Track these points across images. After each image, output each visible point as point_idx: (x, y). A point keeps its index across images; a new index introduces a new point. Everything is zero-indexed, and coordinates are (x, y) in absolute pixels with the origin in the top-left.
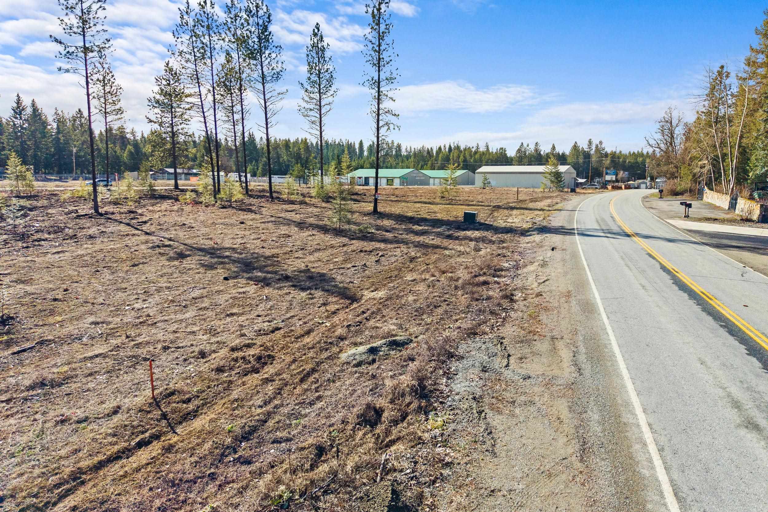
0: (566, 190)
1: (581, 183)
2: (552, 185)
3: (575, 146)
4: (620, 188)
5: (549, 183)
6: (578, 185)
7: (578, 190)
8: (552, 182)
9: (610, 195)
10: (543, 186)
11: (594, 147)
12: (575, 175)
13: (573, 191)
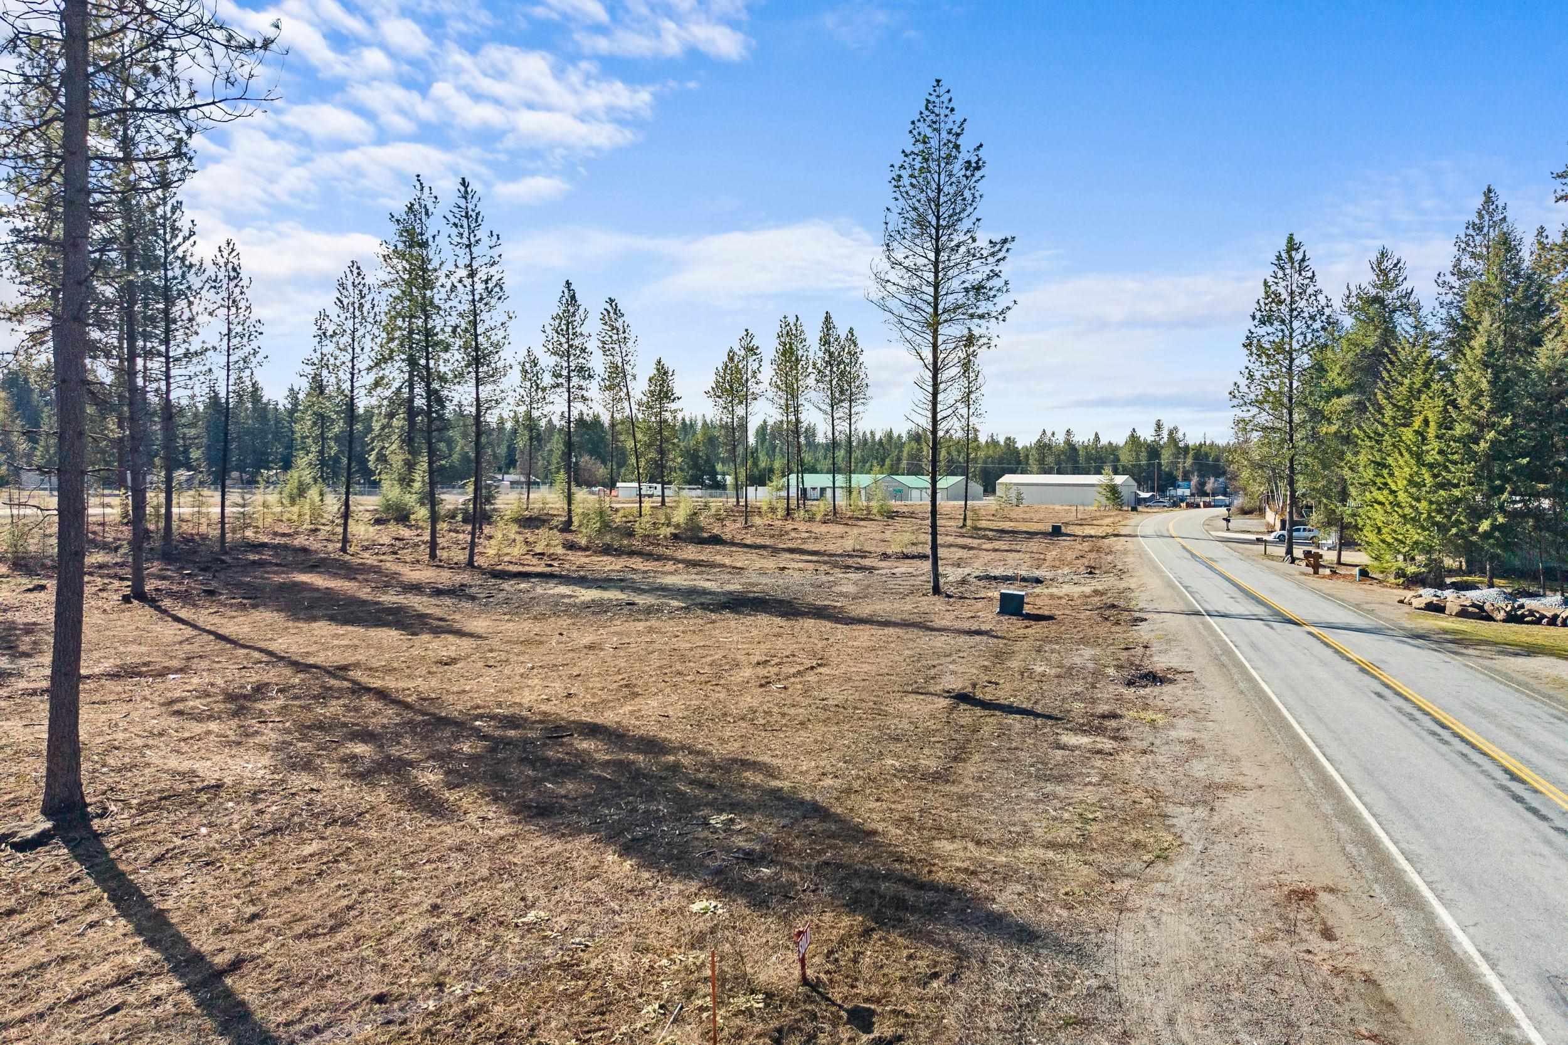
0: (1125, 508)
1: (1145, 500)
2: (1108, 503)
3: (1132, 435)
4: (1198, 506)
5: (1104, 501)
6: (1140, 501)
7: (1140, 508)
8: (1108, 499)
9: (1182, 515)
10: (1097, 504)
11: (1165, 434)
12: (1135, 489)
13: (1134, 509)
